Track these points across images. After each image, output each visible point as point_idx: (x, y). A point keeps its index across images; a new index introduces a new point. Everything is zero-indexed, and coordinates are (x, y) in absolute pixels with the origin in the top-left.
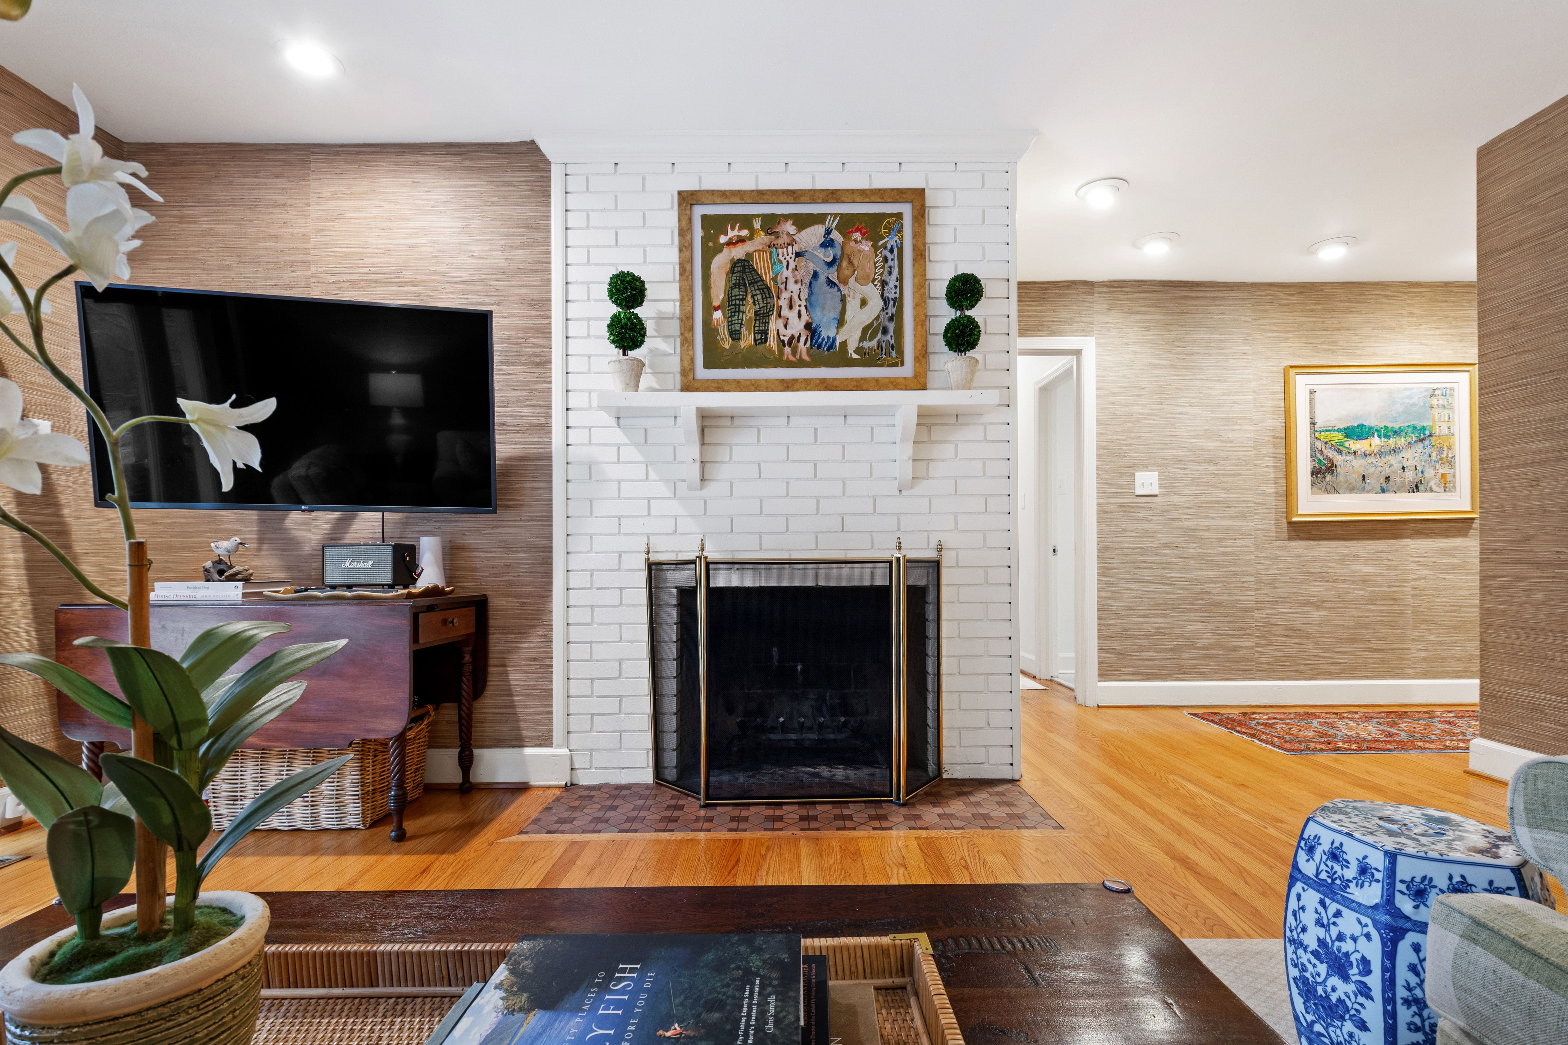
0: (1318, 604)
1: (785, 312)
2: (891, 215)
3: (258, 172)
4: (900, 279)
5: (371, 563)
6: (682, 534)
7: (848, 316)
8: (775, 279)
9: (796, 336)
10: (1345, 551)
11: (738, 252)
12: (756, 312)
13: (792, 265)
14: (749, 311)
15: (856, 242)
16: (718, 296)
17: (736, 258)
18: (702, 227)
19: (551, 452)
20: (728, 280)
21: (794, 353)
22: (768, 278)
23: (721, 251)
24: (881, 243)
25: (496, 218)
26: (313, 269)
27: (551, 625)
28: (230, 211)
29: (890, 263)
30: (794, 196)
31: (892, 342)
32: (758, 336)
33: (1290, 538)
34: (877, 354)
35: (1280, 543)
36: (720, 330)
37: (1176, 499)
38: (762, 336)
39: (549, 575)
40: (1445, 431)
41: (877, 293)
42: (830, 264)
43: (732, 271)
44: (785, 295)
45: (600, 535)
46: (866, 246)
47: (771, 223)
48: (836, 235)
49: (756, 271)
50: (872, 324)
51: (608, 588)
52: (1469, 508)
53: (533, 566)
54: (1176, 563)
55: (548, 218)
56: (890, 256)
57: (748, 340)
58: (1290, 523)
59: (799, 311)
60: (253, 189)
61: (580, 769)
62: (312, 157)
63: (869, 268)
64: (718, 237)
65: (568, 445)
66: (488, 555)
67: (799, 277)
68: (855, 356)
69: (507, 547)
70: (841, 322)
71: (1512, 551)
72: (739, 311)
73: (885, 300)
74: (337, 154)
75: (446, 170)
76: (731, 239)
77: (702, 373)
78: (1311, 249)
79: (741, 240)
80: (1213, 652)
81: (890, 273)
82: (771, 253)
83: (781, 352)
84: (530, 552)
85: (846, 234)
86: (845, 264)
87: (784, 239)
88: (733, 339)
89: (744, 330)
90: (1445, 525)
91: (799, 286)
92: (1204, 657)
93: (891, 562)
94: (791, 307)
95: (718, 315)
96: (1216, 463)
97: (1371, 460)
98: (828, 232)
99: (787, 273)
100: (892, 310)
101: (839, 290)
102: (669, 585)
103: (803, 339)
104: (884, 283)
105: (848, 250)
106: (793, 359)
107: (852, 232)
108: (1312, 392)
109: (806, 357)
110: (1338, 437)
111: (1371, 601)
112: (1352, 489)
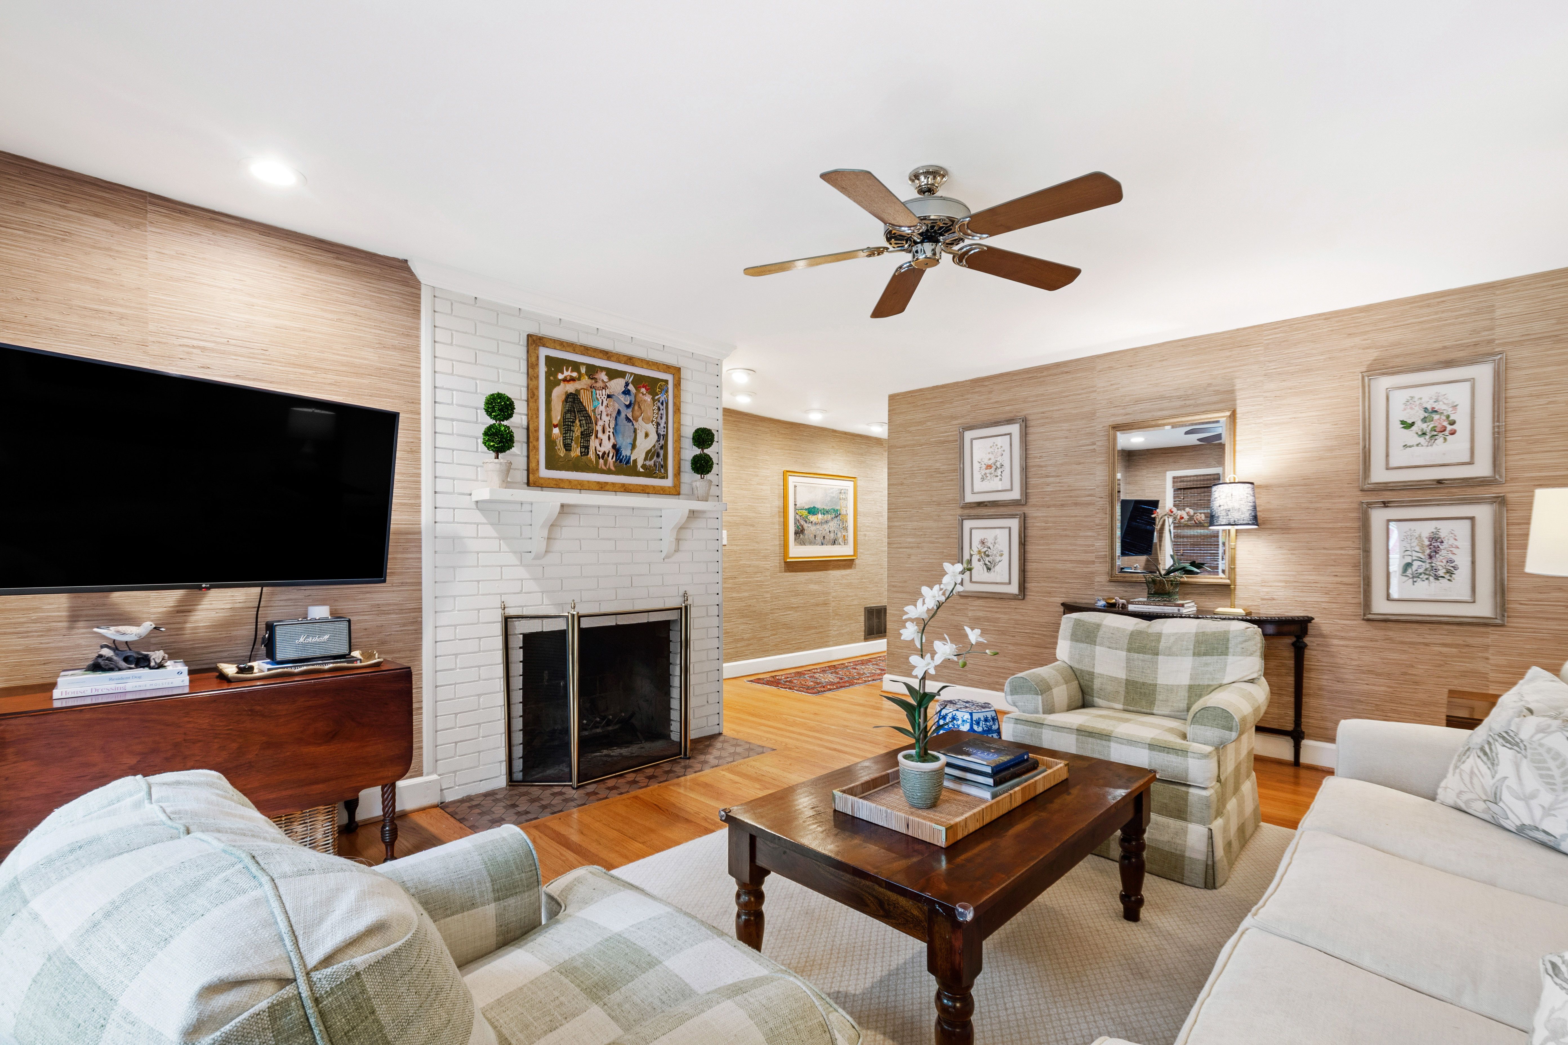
0: (795, 609)
1: (600, 435)
2: (662, 380)
3: (68, 202)
4: (667, 423)
5: (326, 637)
6: (525, 593)
7: (638, 443)
8: (594, 411)
9: (607, 452)
10: (807, 577)
11: (571, 388)
12: (582, 432)
13: (605, 403)
14: (577, 432)
15: (643, 394)
16: (556, 417)
17: (569, 392)
18: (546, 364)
19: (420, 528)
20: (564, 407)
21: (605, 464)
22: (590, 409)
23: (559, 384)
24: (657, 397)
25: (369, 319)
26: (152, 327)
27: (421, 674)
28: (20, 236)
29: (661, 412)
30: (607, 355)
31: (662, 463)
32: (583, 450)
33: (785, 571)
34: (653, 470)
35: (779, 574)
36: (558, 442)
37: (735, 548)
38: (586, 449)
39: (418, 632)
40: (845, 513)
41: (654, 430)
42: (628, 406)
43: (566, 400)
44: (600, 423)
45: (461, 596)
46: (648, 398)
47: (592, 371)
48: (631, 387)
49: (582, 403)
50: (651, 450)
51: (469, 639)
52: (852, 554)
53: (404, 625)
54: (735, 588)
55: (418, 329)
56: (661, 407)
57: (576, 452)
58: (786, 562)
59: (609, 435)
60: (59, 220)
61: (447, 789)
62: (149, 207)
63: (650, 413)
64: (557, 375)
65: (435, 522)
66: (361, 618)
67: (609, 413)
68: (641, 470)
69: (379, 610)
70: (633, 446)
71: (900, 587)
72: (570, 430)
73: (659, 435)
74: (185, 213)
75: (316, 263)
76: (566, 377)
77: (544, 473)
78: (807, 411)
79: (573, 379)
80: (752, 641)
81: (661, 418)
82: (592, 392)
83: (597, 462)
84: (400, 614)
85: (637, 388)
86: (636, 408)
87: (600, 384)
88: (566, 450)
89: (573, 444)
90: (844, 563)
91: (609, 418)
92: (748, 645)
93: (681, 609)
94: (604, 432)
95: (556, 431)
96: (753, 526)
97: (818, 527)
98: (627, 384)
99: (602, 408)
100: (662, 442)
101: (633, 425)
102: (517, 632)
103: (611, 455)
104: (658, 424)
105: (638, 399)
106: (605, 468)
107: (640, 387)
108: (795, 486)
109: (612, 468)
110: (805, 513)
111: (817, 605)
112: (811, 543)
